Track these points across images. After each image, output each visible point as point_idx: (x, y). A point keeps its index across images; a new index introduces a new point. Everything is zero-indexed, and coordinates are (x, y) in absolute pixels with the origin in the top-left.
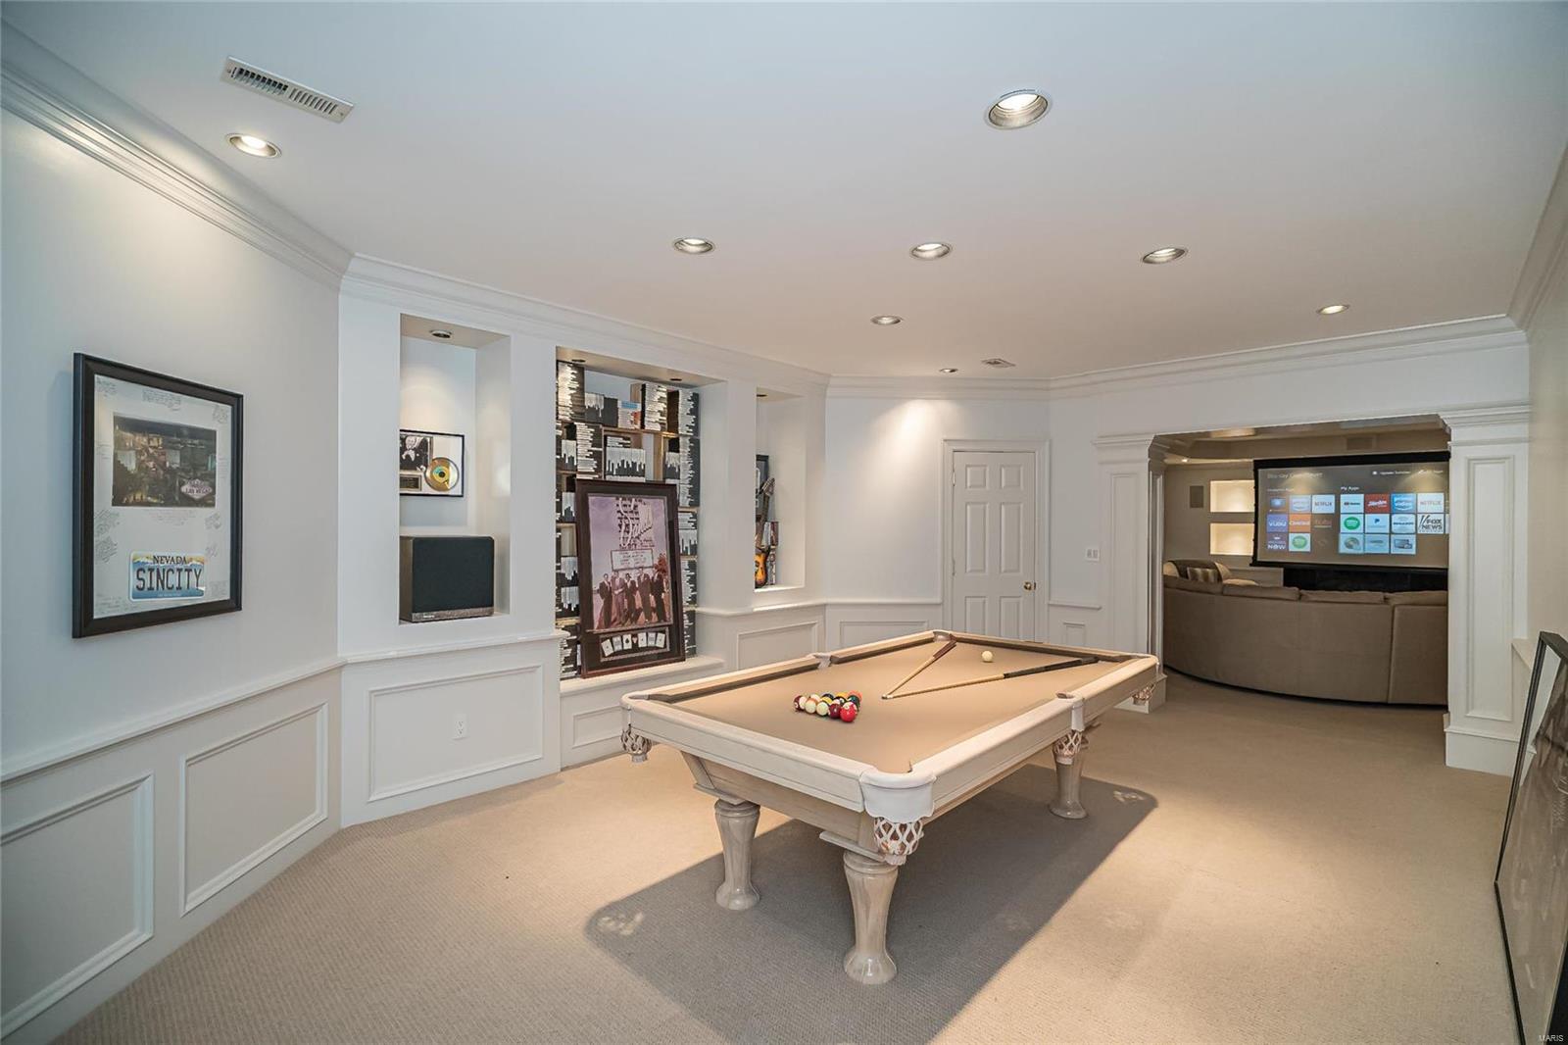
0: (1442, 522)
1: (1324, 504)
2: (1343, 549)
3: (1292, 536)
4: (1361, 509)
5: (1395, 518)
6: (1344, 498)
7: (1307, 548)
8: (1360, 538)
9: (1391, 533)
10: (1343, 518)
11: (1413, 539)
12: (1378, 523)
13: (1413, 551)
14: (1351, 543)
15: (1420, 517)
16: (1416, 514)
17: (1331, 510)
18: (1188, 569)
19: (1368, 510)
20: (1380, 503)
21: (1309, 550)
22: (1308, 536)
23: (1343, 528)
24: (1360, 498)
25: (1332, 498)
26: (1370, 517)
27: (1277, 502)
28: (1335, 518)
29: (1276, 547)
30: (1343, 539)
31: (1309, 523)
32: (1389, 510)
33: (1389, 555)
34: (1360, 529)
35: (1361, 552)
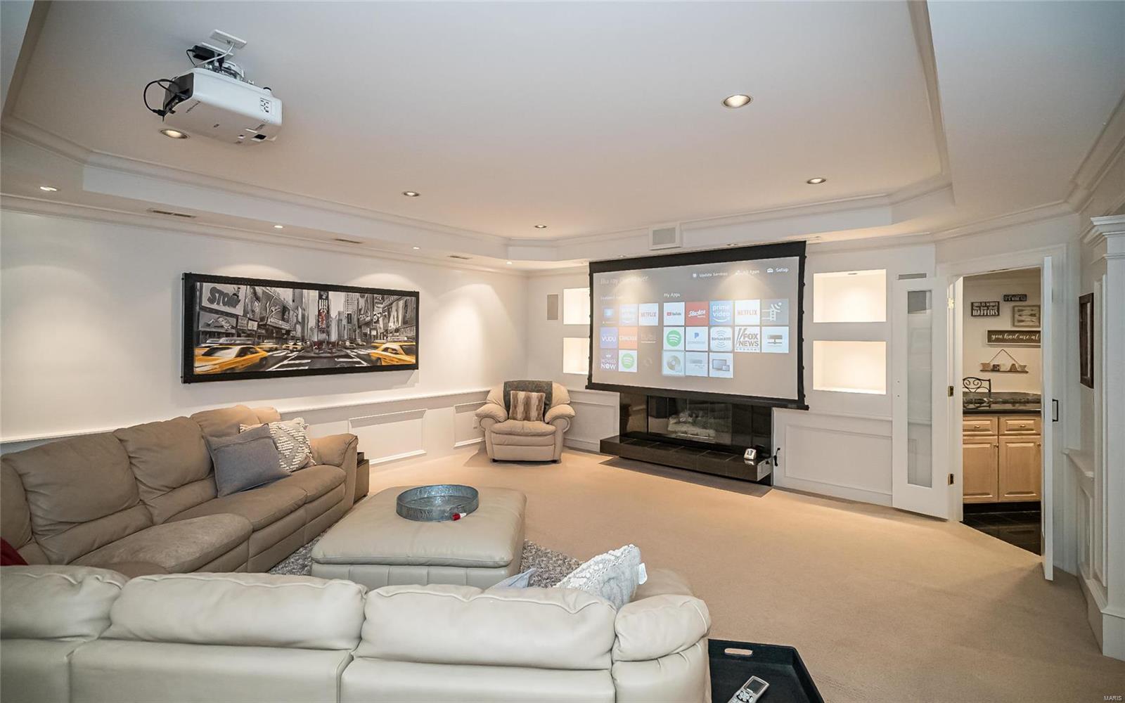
0: (758, 337)
2: (666, 371)
3: (622, 353)
4: (681, 320)
6: (668, 307)
7: (634, 369)
8: (680, 356)
9: (709, 351)
10: (666, 331)
11: (730, 363)
12: (697, 337)
13: (730, 375)
14: (674, 363)
15: (737, 329)
16: (733, 327)
17: (654, 322)
18: (511, 392)
19: (689, 322)
20: (699, 313)
21: (636, 371)
22: (634, 354)
23: (666, 346)
24: (680, 307)
25: (655, 308)
26: (691, 331)
27: (609, 313)
29: (607, 366)
30: (666, 357)
31: (636, 339)
32: (708, 322)
33: (708, 379)
34: (681, 346)
35: (682, 374)
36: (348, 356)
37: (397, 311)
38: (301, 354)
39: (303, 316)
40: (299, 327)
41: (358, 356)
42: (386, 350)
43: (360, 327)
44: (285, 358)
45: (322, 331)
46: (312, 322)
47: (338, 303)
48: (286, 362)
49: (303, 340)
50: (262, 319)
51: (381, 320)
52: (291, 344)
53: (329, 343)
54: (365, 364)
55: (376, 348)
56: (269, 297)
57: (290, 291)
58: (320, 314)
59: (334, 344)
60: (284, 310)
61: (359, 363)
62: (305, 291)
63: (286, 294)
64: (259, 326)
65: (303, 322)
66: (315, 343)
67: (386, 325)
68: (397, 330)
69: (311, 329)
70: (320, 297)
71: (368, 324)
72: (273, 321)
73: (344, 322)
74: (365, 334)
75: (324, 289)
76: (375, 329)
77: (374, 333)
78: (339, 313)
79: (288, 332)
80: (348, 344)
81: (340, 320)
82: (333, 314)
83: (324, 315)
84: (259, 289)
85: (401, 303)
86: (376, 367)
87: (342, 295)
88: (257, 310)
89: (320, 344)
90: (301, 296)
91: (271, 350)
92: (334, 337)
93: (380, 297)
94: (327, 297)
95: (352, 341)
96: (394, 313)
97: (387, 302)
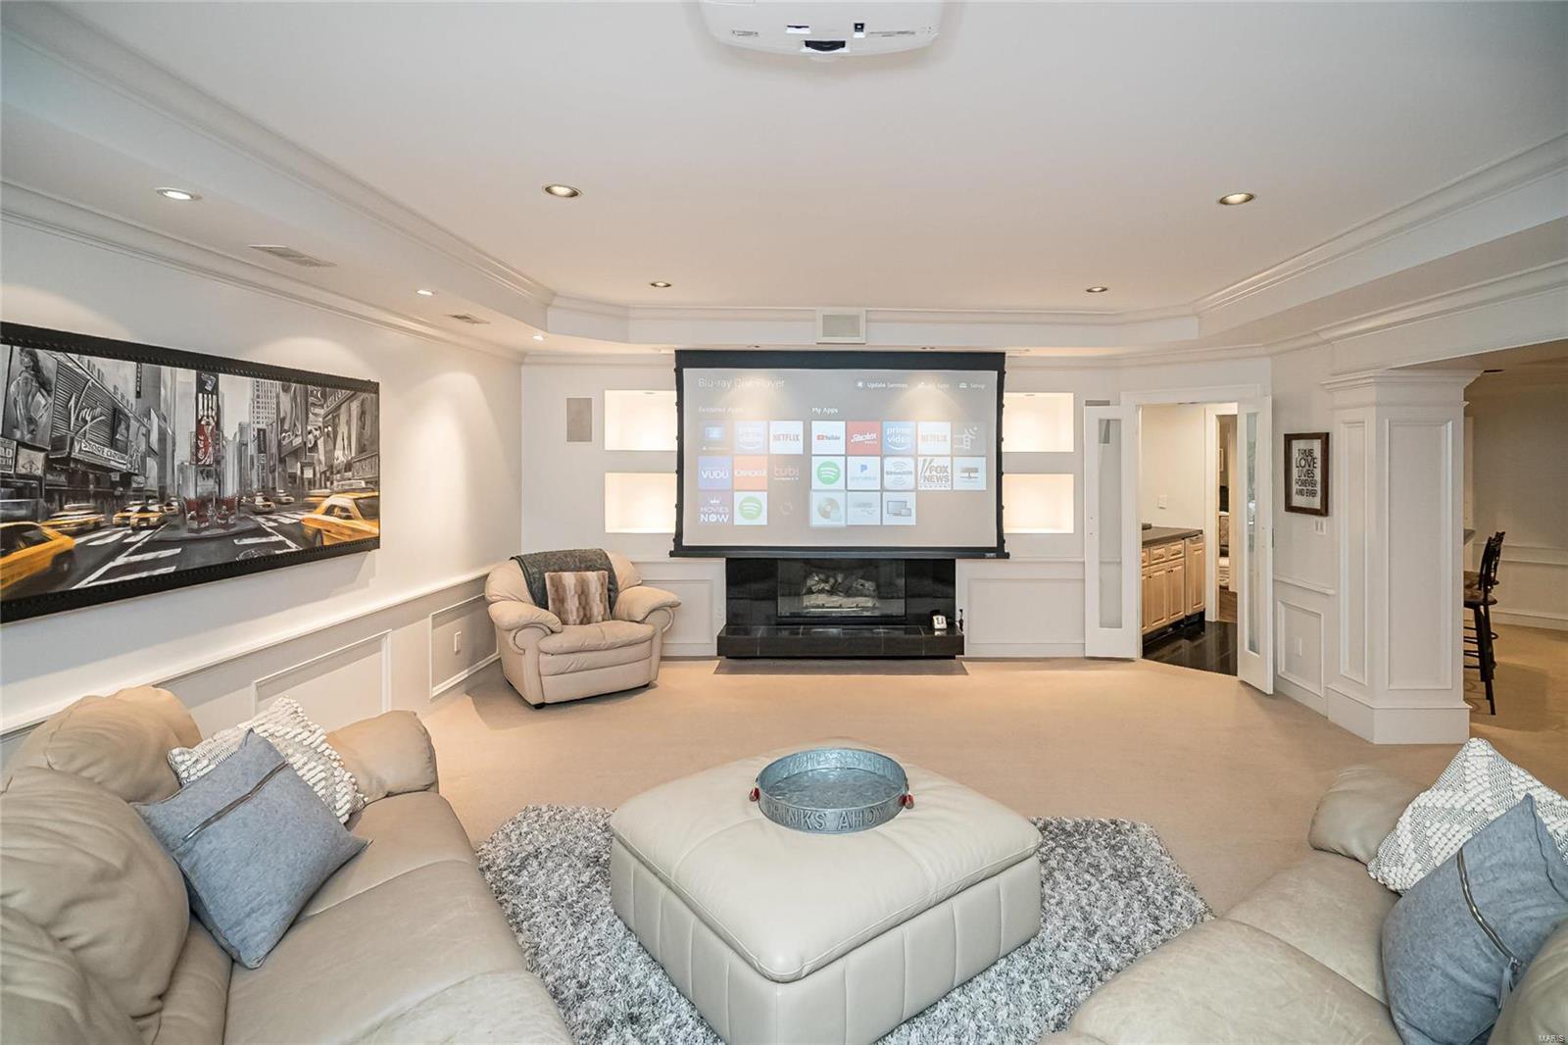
0: (949, 470)
1: (786, 439)
2: (817, 520)
3: (739, 497)
4: (840, 447)
5: (889, 462)
6: (818, 427)
7: (762, 520)
8: (839, 498)
9: (883, 490)
10: (816, 462)
11: (912, 503)
12: (864, 471)
13: (912, 521)
14: (828, 509)
15: (921, 459)
16: (915, 457)
17: (797, 448)
18: (546, 575)
19: (852, 450)
20: (868, 437)
21: (765, 523)
22: (763, 497)
23: (816, 484)
24: (838, 428)
25: (797, 427)
26: (855, 462)
27: (715, 433)
28: (803, 461)
29: (713, 518)
30: (816, 500)
31: (765, 473)
32: (880, 451)
33: (881, 528)
34: (840, 484)
35: (842, 523)
36: (259, 532)
37: (348, 423)
38: (159, 534)
39: (162, 437)
40: (152, 464)
41: (280, 529)
42: (330, 511)
43: (282, 461)
44: (121, 547)
45: (205, 472)
46: (183, 453)
47: (238, 399)
48: (121, 560)
49: (162, 497)
50: (58, 443)
51: (320, 443)
52: (134, 511)
53: (220, 502)
54: (294, 547)
55: (312, 507)
56: (77, 383)
57: (129, 368)
58: (200, 429)
59: (229, 503)
60: (116, 417)
61: (281, 545)
62: (166, 370)
63: (119, 377)
64: (49, 464)
65: (162, 452)
66: (189, 505)
67: (329, 454)
68: (348, 467)
69: (182, 468)
70: (201, 386)
71: (296, 453)
72: (88, 448)
73: (252, 449)
74: (293, 477)
75: (208, 366)
76: (311, 465)
77: (308, 474)
78: (242, 428)
79: (126, 478)
80: (259, 501)
81: (243, 445)
82: (230, 430)
83: (207, 433)
84: (48, 359)
85: (355, 406)
86: (314, 550)
87: (247, 383)
88: (44, 417)
89: (201, 503)
90: (157, 379)
91: (82, 530)
92: (231, 489)
93: (318, 391)
94: (215, 390)
95: (268, 493)
96: (343, 429)
97: (331, 403)
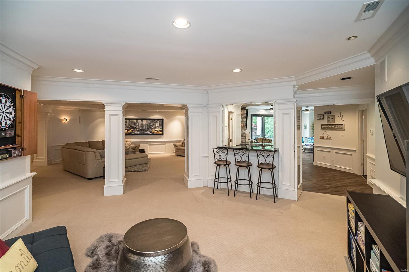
36: (147, 132)
37: (158, 123)
38: (138, 131)
39: (138, 124)
40: (137, 126)
41: (149, 132)
42: (155, 131)
43: (149, 126)
44: (135, 132)
45: (142, 127)
46: (140, 126)
47: (145, 122)
48: (135, 133)
49: (138, 129)
50: (131, 125)
51: (154, 125)
52: (136, 130)
53: (143, 129)
54: (151, 133)
55: (153, 130)
56: (132, 122)
57: (136, 120)
58: (141, 124)
59: (144, 129)
60: (135, 124)
61: (149, 133)
62: (138, 120)
63: (135, 121)
64: (130, 126)
65: (138, 126)
66: (140, 129)
67: (155, 126)
68: (158, 127)
69: (140, 127)
70: (141, 121)
71: (151, 126)
72: (133, 125)
73: (146, 125)
74: (151, 128)
75: (142, 119)
76: (153, 127)
77: (152, 127)
78: (145, 124)
79: (135, 127)
80: (147, 129)
81: (145, 125)
82: (144, 124)
83: (142, 124)
84: (130, 120)
85: (159, 121)
86: (153, 134)
87: (146, 120)
88: (130, 124)
89: (141, 129)
90: (138, 121)
91: (132, 130)
92: (144, 128)
93: (154, 120)
94: (143, 121)
95: (148, 129)
96: (157, 123)
97: (155, 121)
